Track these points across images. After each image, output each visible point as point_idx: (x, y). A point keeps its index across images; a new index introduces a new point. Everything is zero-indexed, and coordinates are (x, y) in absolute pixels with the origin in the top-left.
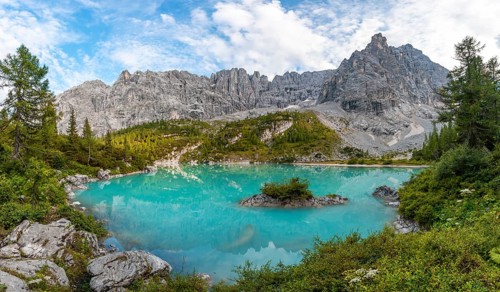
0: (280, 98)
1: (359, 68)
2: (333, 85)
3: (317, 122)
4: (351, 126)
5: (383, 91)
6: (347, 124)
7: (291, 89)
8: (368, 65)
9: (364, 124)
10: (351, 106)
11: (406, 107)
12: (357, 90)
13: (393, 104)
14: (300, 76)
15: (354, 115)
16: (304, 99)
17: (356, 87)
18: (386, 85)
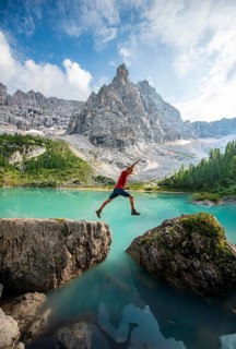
0: (21, 119)
2: (82, 118)
3: (69, 152)
4: (99, 159)
5: (125, 130)
6: (96, 157)
7: (35, 112)
8: (114, 103)
9: (110, 158)
10: (98, 141)
11: (142, 145)
12: (103, 127)
13: (133, 142)
14: (46, 100)
15: (101, 149)
16: (49, 126)
17: (103, 124)
18: (127, 125)
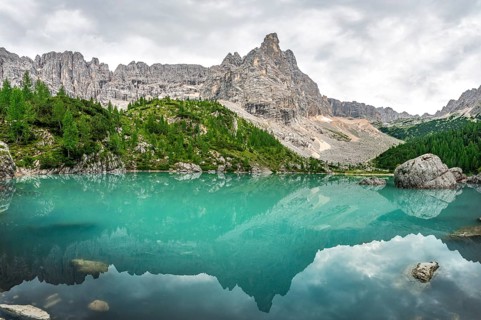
1: (261, 69)
5: (288, 100)
10: (258, 110)
12: (261, 94)
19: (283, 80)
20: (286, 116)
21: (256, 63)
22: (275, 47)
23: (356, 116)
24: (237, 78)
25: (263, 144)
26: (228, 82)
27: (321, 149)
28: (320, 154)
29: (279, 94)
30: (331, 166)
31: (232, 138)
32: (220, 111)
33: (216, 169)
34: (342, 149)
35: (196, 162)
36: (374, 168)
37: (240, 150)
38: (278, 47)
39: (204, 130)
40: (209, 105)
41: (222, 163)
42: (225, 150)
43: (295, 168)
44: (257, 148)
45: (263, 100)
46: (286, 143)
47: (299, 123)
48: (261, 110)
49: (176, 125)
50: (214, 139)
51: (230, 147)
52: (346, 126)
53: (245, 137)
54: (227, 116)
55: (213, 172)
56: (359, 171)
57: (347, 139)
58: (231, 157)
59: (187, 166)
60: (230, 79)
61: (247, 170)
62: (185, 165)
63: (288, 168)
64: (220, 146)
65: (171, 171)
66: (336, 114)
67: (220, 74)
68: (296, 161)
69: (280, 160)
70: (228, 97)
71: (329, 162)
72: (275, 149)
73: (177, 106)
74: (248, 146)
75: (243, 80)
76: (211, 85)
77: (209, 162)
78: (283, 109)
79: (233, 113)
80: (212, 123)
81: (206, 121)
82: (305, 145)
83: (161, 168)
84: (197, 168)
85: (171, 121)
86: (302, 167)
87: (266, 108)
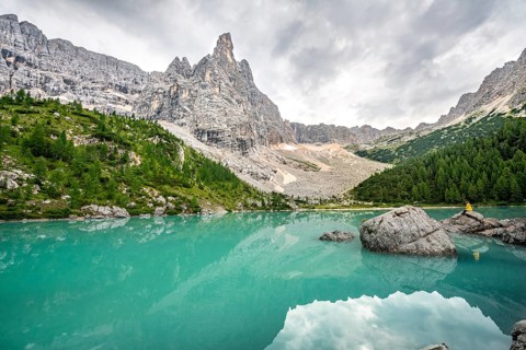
19: (239, 102)
20: (243, 146)
21: (207, 76)
22: (229, 56)
23: (325, 141)
24: (185, 95)
25: (216, 178)
26: (174, 99)
27: (285, 181)
28: (284, 187)
29: (235, 120)
30: (298, 201)
31: (177, 171)
32: (160, 136)
33: (151, 212)
34: (310, 180)
35: (119, 204)
36: (352, 201)
37: (186, 186)
38: (232, 55)
39: (136, 160)
40: (146, 127)
41: (161, 205)
42: (166, 187)
43: (255, 205)
44: (208, 183)
45: (215, 126)
46: (244, 177)
47: (258, 153)
48: (213, 137)
49: (89, 149)
50: (151, 172)
51: (173, 183)
52: (313, 154)
53: (193, 171)
54: (170, 144)
55: (148, 216)
56: (332, 205)
57: (315, 168)
58: (175, 196)
59: (106, 210)
60: (177, 96)
61: (195, 212)
62: (101, 209)
63: (246, 206)
64: (159, 181)
65: (73, 220)
66: (300, 141)
67: (162, 85)
68: (255, 197)
69: (236, 196)
70: (173, 119)
71: (295, 197)
72: (229, 185)
73: (94, 120)
74: (197, 181)
75: (193, 98)
76: (151, 99)
77: (142, 203)
78: (240, 137)
79: (178, 140)
80: (148, 152)
81: (140, 148)
82: (266, 178)
83: (52, 215)
84: (123, 212)
85: (79, 141)
86: (263, 204)
87: (220, 136)
